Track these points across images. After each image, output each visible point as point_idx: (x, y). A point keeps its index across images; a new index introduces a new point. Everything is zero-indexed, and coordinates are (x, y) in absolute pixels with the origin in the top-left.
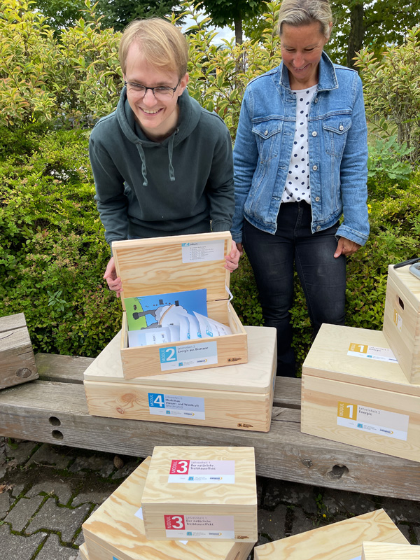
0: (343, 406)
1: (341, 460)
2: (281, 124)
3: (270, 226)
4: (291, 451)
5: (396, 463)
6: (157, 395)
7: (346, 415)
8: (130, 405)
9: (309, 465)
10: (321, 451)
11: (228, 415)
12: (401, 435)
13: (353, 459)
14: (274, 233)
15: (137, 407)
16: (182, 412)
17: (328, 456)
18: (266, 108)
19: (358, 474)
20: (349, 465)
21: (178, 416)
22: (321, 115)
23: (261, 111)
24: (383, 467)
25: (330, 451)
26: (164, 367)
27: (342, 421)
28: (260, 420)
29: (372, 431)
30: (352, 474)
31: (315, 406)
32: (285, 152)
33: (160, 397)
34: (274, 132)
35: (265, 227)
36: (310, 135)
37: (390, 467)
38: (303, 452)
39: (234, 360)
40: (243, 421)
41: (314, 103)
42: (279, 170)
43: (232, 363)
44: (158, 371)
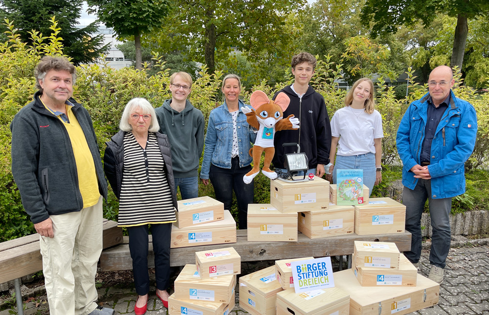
0: (262, 226)
1: (263, 247)
2: (227, 124)
3: (228, 165)
4: (245, 248)
5: (281, 244)
6: (192, 234)
7: (263, 230)
8: (180, 240)
9: (252, 252)
10: (256, 245)
11: (221, 237)
12: (281, 232)
13: (267, 246)
14: (230, 168)
15: (183, 240)
16: (202, 239)
17: (258, 247)
18: (220, 119)
19: (269, 252)
20: (266, 249)
21: (201, 242)
22: (241, 121)
23: (218, 120)
24: (277, 247)
25: (259, 244)
26: (194, 222)
27: (262, 233)
28: (233, 238)
29: (272, 234)
30: (267, 252)
31: (253, 229)
32: (231, 135)
33: (193, 234)
34: (225, 127)
35: (226, 166)
36: (237, 128)
37: (279, 246)
38: (250, 247)
39: (220, 218)
40: (227, 239)
41: (238, 116)
42: (229, 142)
43: (219, 220)
44: (192, 224)
